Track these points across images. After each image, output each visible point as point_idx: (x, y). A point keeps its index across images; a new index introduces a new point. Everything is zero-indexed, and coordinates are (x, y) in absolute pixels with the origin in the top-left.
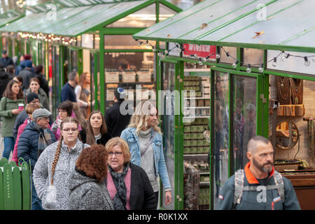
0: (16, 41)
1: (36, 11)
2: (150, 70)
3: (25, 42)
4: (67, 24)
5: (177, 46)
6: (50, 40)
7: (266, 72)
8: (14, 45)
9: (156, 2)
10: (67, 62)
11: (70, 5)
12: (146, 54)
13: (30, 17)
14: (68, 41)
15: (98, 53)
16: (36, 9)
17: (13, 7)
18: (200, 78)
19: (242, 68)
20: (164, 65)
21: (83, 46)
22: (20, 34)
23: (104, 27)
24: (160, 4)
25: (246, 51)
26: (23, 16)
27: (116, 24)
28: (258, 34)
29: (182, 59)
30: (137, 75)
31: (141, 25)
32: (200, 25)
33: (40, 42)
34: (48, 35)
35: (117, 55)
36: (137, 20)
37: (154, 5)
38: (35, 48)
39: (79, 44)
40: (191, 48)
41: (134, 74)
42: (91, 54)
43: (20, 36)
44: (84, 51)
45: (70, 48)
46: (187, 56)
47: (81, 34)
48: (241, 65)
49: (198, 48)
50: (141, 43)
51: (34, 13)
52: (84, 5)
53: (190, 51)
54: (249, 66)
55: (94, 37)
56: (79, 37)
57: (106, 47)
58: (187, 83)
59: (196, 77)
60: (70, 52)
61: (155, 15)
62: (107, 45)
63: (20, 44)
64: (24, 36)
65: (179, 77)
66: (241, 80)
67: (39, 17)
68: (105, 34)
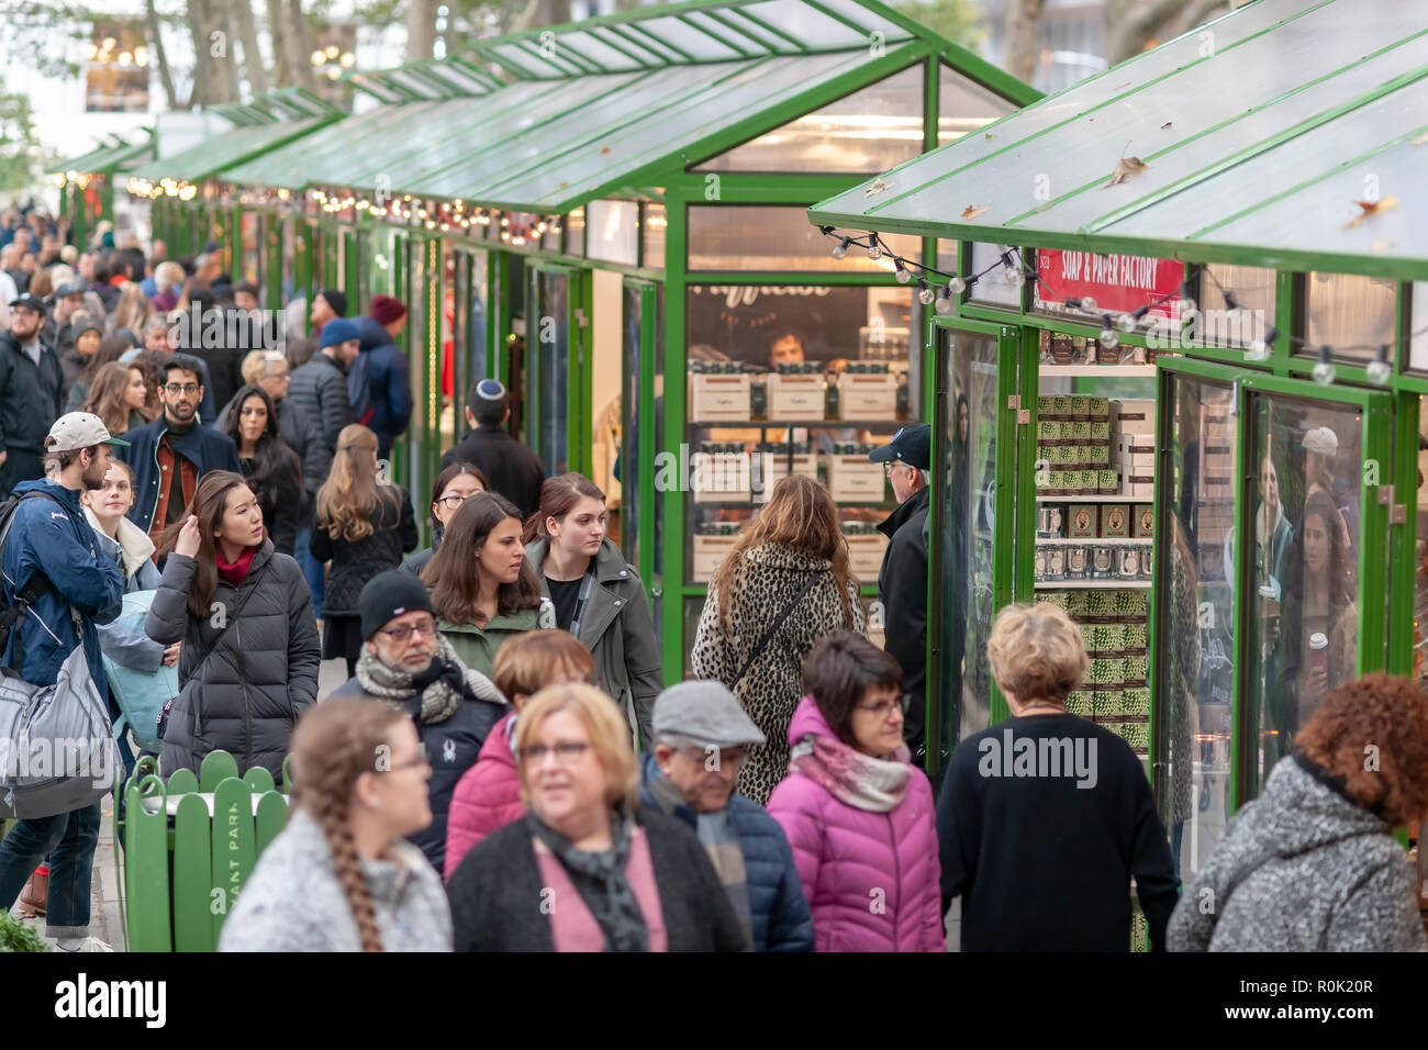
0: (302, 227)
1: (391, 96)
2: (894, 366)
3: (342, 230)
4: (532, 153)
5: (1007, 259)
6: (445, 227)
7: (1407, 383)
8: (293, 244)
9: (925, 61)
10: (520, 327)
11: (545, 70)
12: (877, 295)
13: (371, 122)
14: (524, 233)
15: (659, 283)
16: (392, 86)
17: (294, 73)
18: (1114, 406)
19: (1298, 364)
20: (953, 343)
21: (593, 253)
22: (318, 196)
23: (688, 169)
24: (944, 70)
25: (1320, 289)
26: (336, 116)
27: (740, 158)
28: (1369, 208)
29: (1030, 320)
30: (832, 392)
31: (857, 161)
32: (1112, 167)
33: (404, 234)
34: (439, 202)
35: (749, 295)
36: (834, 141)
37: (916, 73)
38: (383, 263)
39: (575, 247)
40: (1071, 270)
41: (820, 383)
42: (627, 293)
43: (318, 205)
44: (598, 274)
45: (538, 264)
46: (1051, 305)
47: (584, 201)
48: (1296, 349)
49: (1104, 269)
50: (848, 242)
51: (385, 102)
52: (606, 72)
53: (1066, 283)
54: (1327, 355)
55: (642, 217)
56: (577, 213)
57: (697, 262)
58: (1055, 431)
59: (1094, 402)
60: (535, 282)
61: (920, 121)
62: (702, 252)
63: (315, 240)
64: (334, 206)
65: (1014, 401)
66: (1293, 420)
67: (408, 124)
68: (689, 204)
